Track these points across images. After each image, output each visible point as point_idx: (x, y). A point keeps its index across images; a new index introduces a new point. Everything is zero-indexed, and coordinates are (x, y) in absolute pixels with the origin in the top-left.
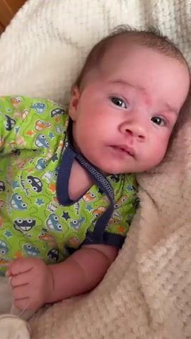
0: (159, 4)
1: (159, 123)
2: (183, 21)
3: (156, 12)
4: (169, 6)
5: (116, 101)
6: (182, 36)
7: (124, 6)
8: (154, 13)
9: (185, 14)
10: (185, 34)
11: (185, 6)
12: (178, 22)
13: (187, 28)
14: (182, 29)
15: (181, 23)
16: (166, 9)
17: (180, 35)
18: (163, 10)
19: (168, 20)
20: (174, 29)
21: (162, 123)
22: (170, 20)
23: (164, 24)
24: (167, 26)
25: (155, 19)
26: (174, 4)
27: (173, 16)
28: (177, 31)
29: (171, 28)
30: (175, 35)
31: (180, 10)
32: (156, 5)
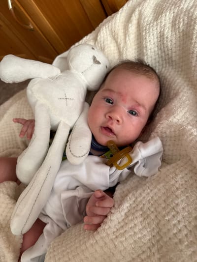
0: (147, 37)
1: (134, 115)
2: (162, 47)
3: (146, 42)
4: (154, 39)
6: (162, 57)
7: (127, 39)
8: (144, 43)
9: (163, 43)
10: (163, 55)
11: (163, 39)
12: (159, 48)
13: (164, 52)
14: (161, 53)
15: (161, 49)
16: (152, 41)
17: (160, 56)
18: (150, 41)
20: (157, 53)
21: (136, 115)
22: (154, 47)
23: (150, 49)
24: (152, 50)
25: (145, 46)
26: (157, 38)
27: (156, 45)
28: (158, 54)
29: (154, 52)
30: (157, 56)
31: (160, 41)
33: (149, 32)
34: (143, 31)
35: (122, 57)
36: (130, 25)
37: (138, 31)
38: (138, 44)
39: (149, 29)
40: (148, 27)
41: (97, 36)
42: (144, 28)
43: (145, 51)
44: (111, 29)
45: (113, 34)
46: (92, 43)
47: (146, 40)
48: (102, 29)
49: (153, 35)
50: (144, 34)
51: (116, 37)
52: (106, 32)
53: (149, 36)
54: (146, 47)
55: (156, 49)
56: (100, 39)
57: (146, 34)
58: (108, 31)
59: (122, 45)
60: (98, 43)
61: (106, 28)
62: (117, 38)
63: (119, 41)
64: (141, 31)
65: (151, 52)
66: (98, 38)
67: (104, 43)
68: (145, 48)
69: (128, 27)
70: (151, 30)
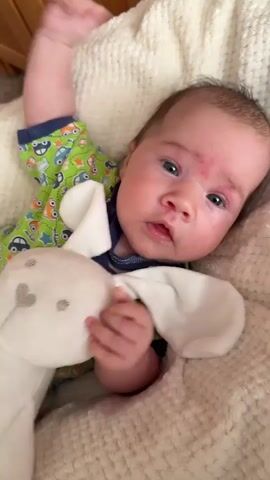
0: (251, 45)
1: (218, 204)
3: (246, 55)
4: (264, 50)
5: (169, 166)
7: (207, 40)
8: (242, 55)
16: (260, 53)
18: (255, 53)
19: (259, 67)
21: (221, 205)
22: (262, 68)
23: (253, 71)
24: (257, 75)
25: (243, 61)
28: (267, 83)
29: (261, 77)
32: (247, 46)
33: (256, 34)
34: (243, 30)
35: (191, 76)
36: (217, 11)
37: (231, 26)
38: (227, 54)
39: (258, 28)
40: (255, 24)
41: (140, 20)
42: (248, 24)
43: (241, 72)
44: (175, 11)
45: (178, 22)
46: (128, 33)
47: (247, 50)
48: (153, 7)
49: (264, 42)
50: (245, 36)
51: (182, 29)
52: (163, 16)
53: (256, 43)
54: (246, 64)
55: (265, 72)
56: (147, 25)
57: (249, 36)
58: (166, 15)
59: (192, 51)
60: (142, 36)
61: (162, 6)
62: (185, 33)
63: (188, 40)
64: (239, 28)
65: (254, 77)
66: (144, 25)
67: (155, 37)
68: (242, 67)
69: (212, 13)
70: (262, 31)
